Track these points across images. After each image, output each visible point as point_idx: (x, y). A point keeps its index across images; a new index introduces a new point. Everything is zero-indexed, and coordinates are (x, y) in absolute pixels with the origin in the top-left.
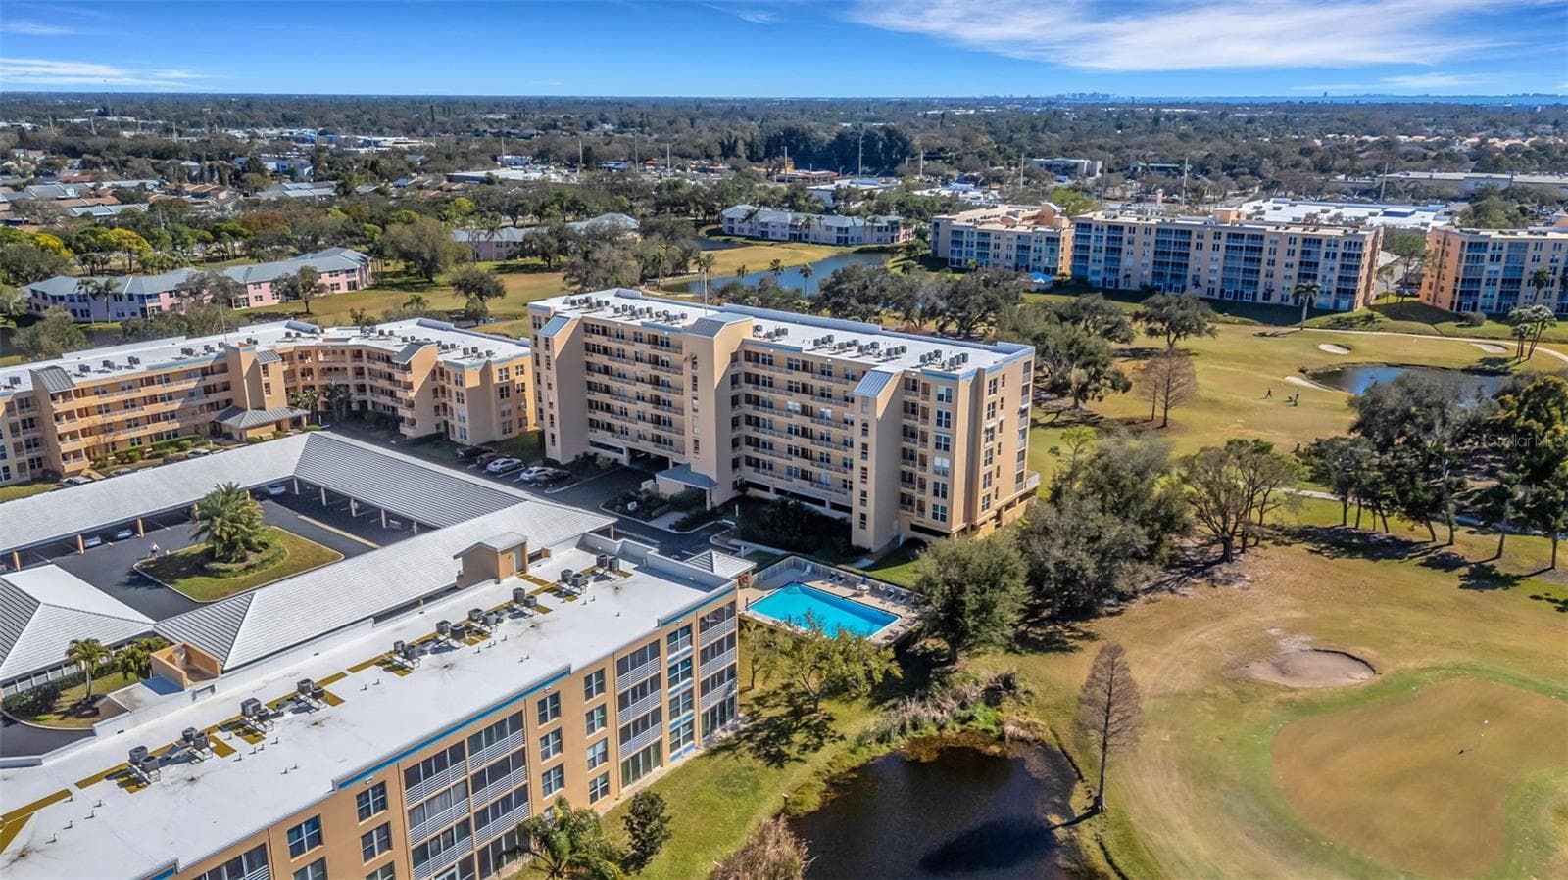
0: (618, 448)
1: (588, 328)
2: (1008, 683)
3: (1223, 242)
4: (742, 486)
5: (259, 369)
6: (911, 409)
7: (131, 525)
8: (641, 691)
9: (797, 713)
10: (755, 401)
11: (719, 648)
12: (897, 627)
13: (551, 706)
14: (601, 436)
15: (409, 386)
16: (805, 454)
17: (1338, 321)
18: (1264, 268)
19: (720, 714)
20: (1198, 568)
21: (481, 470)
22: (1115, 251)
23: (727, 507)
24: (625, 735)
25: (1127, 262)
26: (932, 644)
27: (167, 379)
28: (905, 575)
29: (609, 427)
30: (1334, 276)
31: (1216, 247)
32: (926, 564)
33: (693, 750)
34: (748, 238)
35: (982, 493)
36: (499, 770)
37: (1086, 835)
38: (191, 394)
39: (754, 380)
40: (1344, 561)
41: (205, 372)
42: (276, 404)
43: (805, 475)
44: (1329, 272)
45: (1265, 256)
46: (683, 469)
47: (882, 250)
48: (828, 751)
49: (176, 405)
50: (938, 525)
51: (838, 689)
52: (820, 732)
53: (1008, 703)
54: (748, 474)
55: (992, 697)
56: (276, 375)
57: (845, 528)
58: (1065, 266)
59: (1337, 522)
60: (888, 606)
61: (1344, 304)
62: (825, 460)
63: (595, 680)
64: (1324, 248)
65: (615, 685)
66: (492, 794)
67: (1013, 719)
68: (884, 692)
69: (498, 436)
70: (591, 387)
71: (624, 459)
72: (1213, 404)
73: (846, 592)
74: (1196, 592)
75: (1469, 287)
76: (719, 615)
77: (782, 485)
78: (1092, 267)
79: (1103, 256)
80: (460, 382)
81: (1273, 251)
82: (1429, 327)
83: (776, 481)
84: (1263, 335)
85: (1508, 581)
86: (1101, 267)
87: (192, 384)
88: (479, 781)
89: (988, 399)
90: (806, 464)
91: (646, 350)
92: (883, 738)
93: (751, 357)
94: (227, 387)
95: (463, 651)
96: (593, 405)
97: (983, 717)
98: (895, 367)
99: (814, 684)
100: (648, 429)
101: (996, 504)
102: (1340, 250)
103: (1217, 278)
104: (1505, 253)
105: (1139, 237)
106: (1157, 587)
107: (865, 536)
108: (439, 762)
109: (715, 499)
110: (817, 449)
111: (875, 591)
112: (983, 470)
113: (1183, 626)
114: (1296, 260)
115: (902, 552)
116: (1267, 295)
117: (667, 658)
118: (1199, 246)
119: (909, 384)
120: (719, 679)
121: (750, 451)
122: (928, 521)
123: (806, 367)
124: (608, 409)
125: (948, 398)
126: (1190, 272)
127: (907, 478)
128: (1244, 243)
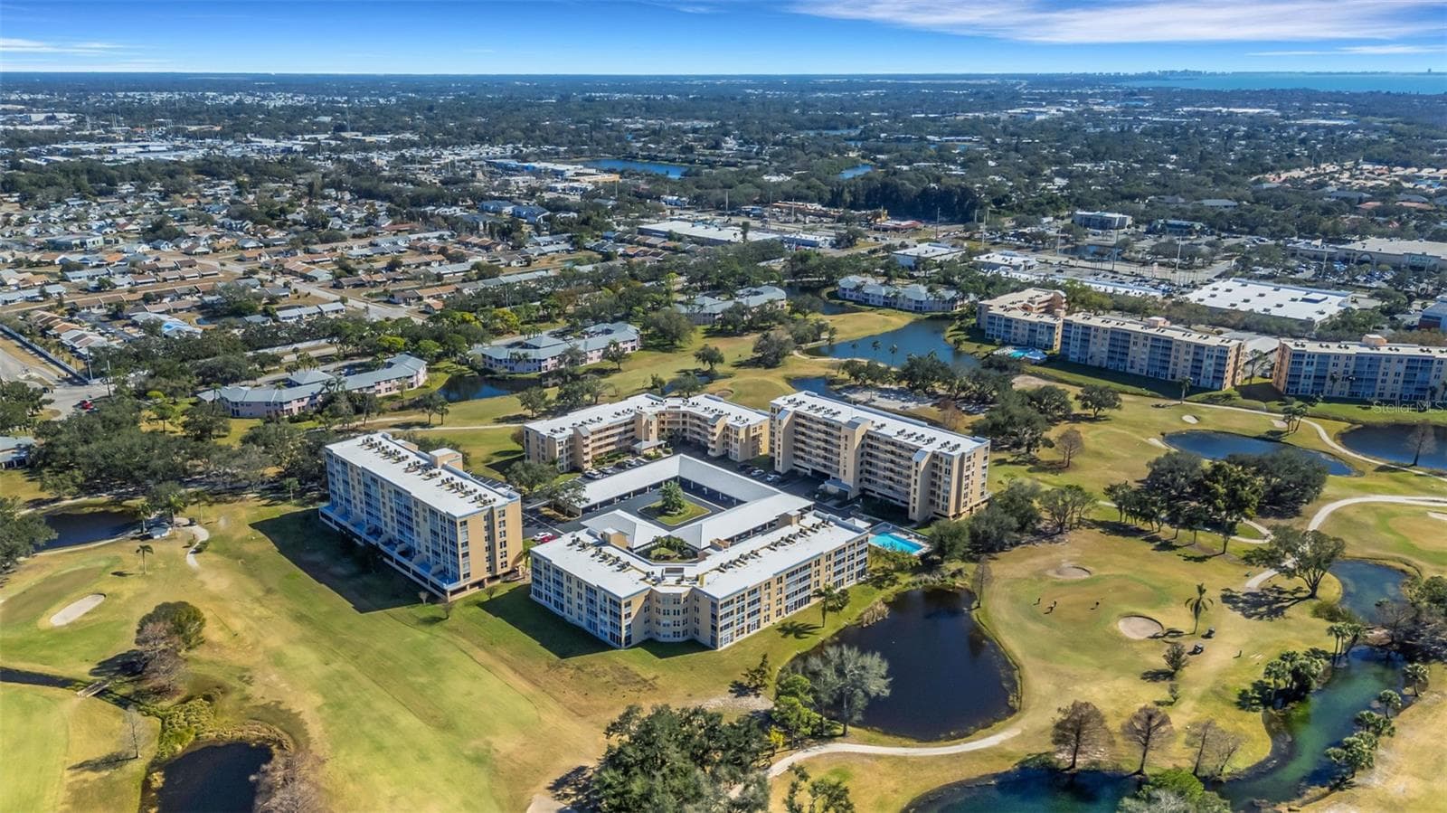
0: (806, 467)
1: (797, 415)
2: (960, 571)
3: (1149, 343)
4: (863, 490)
5: (649, 423)
6: (935, 466)
7: (629, 494)
8: (840, 562)
9: (886, 575)
10: (870, 455)
11: (862, 552)
12: (923, 551)
13: (818, 563)
14: (799, 462)
15: (714, 434)
16: (891, 479)
17: (1210, 397)
18: (1172, 360)
19: (860, 574)
20: (1048, 536)
21: (748, 474)
22: (1085, 341)
23: (857, 499)
24: (835, 574)
25: (1093, 349)
26: (936, 557)
27: (613, 428)
28: (926, 532)
29: (802, 458)
30: (1211, 369)
31: (1145, 345)
32: (933, 528)
33: (854, 582)
34: (856, 302)
35: (963, 500)
36: (805, 578)
37: (974, 613)
38: (620, 433)
39: (871, 446)
40: (1113, 537)
41: (626, 424)
42: (654, 440)
43: (891, 488)
44: (1208, 365)
45: (1173, 353)
46: (837, 481)
47: (945, 318)
48: (896, 587)
49: (616, 439)
50: (944, 513)
51: (901, 569)
52: (894, 581)
53: (958, 577)
54: (866, 485)
55: (953, 575)
56: (654, 427)
57: (906, 511)
58: (1057, 347)
59: (1117, 520)
60: (921, 543)
61: (1217, 386)
62: (899, 482)
63: (829, 557)
64: (1206, 353)
65: (834, 559)
66: (801, 586)
67: (959, 582)
68: (916, 570)
69: (750, 457)
70: (796, 440)
71: (809, 473)
72: (1098, 455)
73: (905, 537)
74: (1043, 545)
75: (1294, 378)
76: (862, 542)
77: (881, 491)
78: (1072, 349)
79: (1079, 343)
80: (737, 433)
81: (1177, 351)
82: (1263, 405)
83: (878, 490)
84: (1158, 406)
85: (1174, 548)
86: (1077, 350)
87: (622, 429)
88: (801, 580)
89: (966, 464)
90: (891, 483)
91: (823, 428)
92: (914, 584)
93: (871, 437)
94: (633, 430)
95: (789, 546)
96: (797, 449)
97: (949, 581)
98: (929, 449)
99: (893, 567)
100: (822, 461)
101: (970, 505)
102: (1215, 354)
103: (1145, 363)
104: (1315, 360)
105: (1100, 334)
106: (1028, 543)
107: (914, 515)
108: (793, 574)
109: (851, 495)
110: (896, 478)
111: (916, 537)
112: (964, 492)
113: (1031, 557)
114: (1190, 357)
115: (927, 523)
116: (1173, 377)
117: (848, 553)
118: (1135, 344)
119: (935, 456)
120: (861, 562)
121: (867, 476)
122: (940, 511)
123: (893, 444)
124: (803, 450)
125: (950, 463)
126: (1129, 359)
127: (933, 493)
128: (1161, 344)
